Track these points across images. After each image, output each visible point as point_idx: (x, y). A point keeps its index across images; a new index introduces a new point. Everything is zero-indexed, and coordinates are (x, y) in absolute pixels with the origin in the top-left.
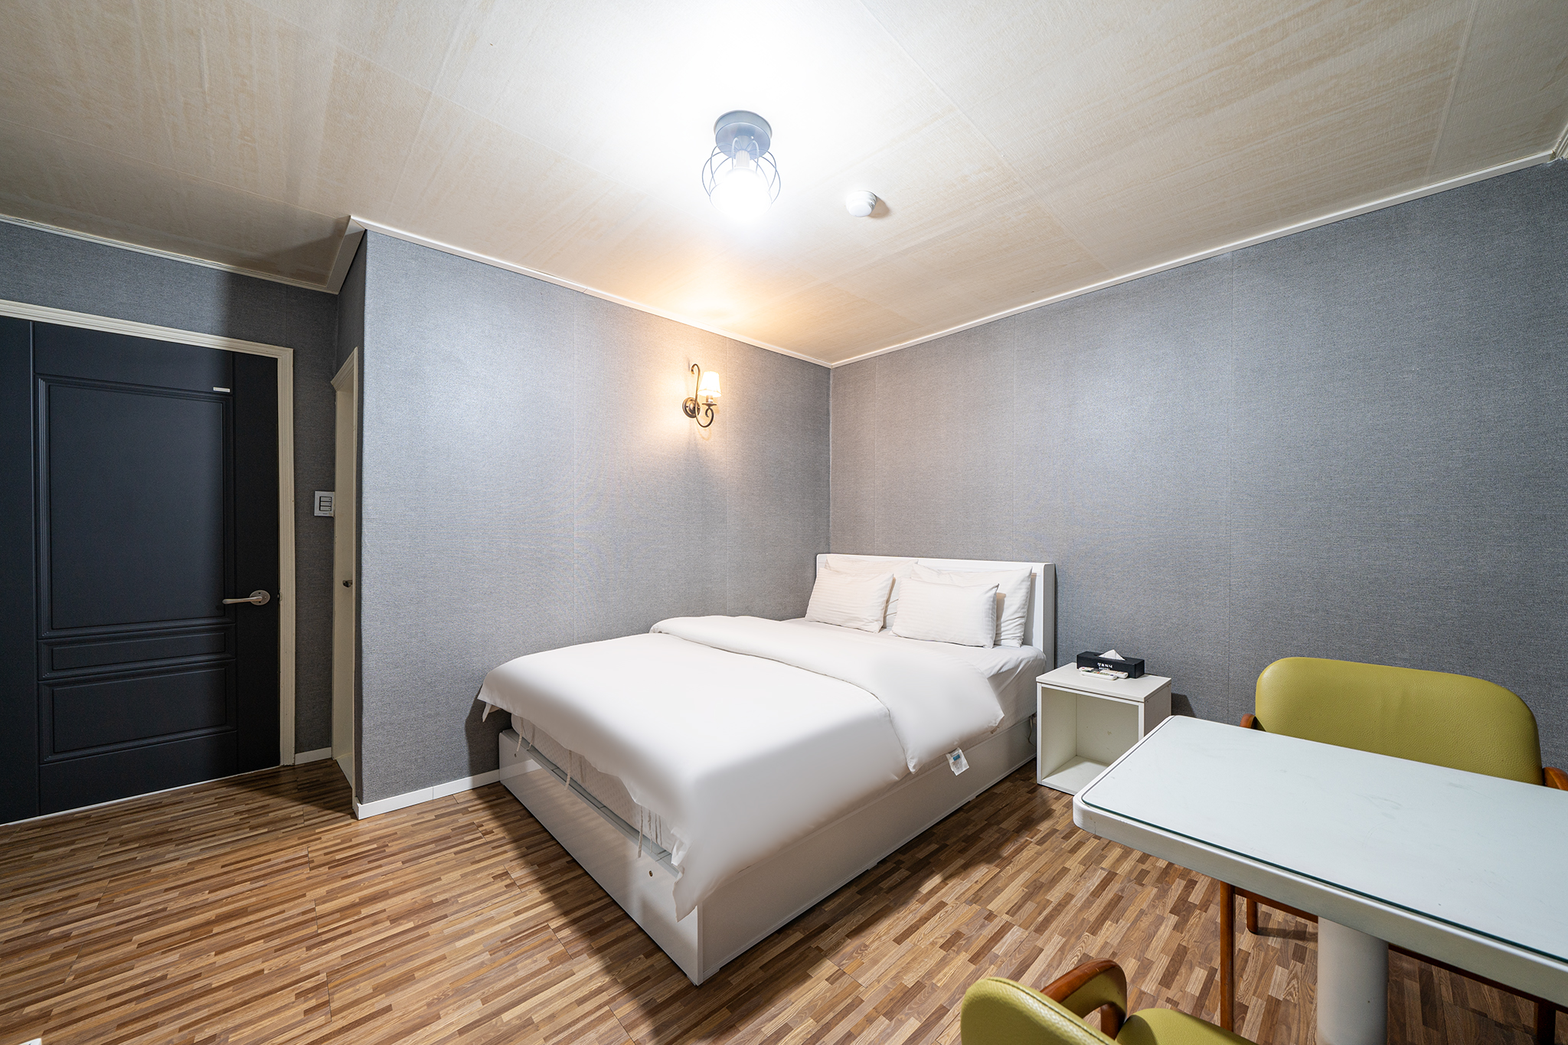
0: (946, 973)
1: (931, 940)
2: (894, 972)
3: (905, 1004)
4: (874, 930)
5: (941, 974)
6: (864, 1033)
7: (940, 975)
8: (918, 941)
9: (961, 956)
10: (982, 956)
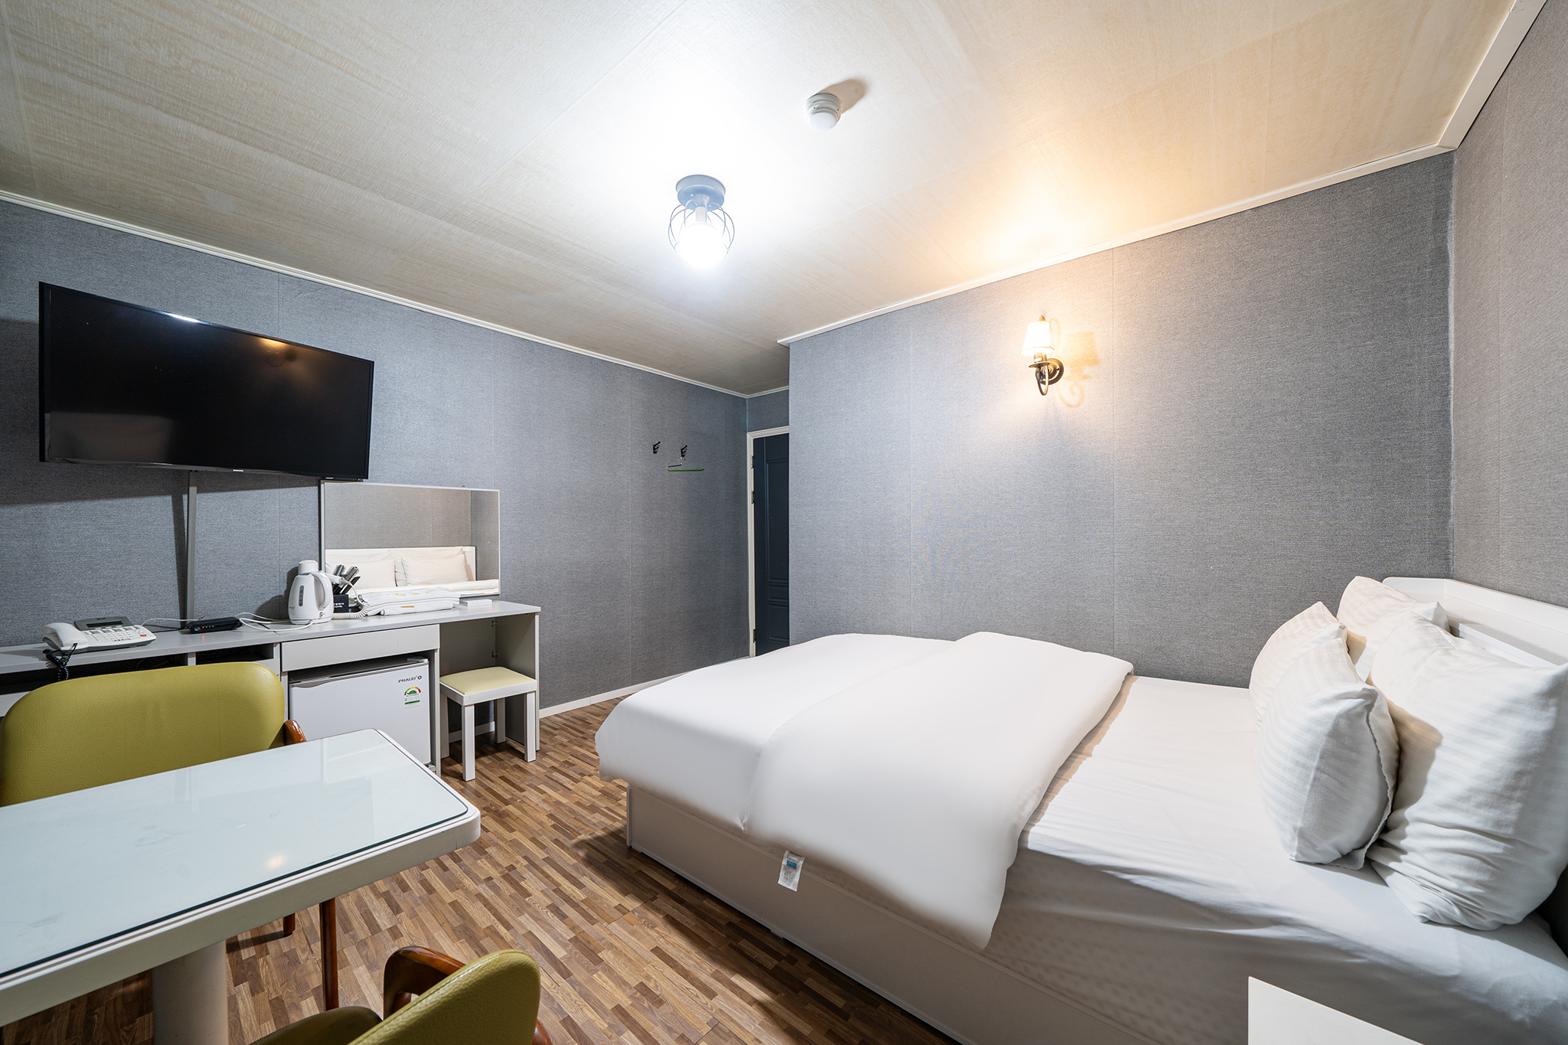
0: (607, 983)
1: (654, 977)
2: (617, 944)
3: (582, 950)
4: (673, 933)
5: (607, 979)
6: (564, 925)
7: (605, 977)
8: (653, 966)
9: (627, 1000)
10: (623, 1019)
